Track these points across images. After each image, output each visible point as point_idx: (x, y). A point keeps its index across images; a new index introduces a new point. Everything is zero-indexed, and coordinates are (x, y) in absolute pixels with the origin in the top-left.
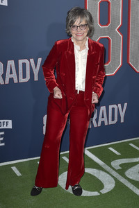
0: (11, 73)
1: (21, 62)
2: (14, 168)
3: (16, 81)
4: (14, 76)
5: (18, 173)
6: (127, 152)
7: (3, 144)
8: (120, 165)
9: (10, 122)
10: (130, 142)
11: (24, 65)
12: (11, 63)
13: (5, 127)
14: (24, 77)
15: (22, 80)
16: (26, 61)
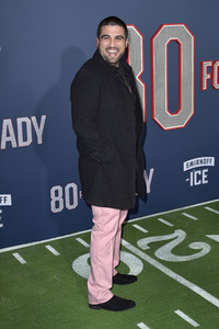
0: (8, 135)
1: (20, 121)
2: (16, 255)
3: (14, 145)
4: (12, 138)
5: (22, 260)
6: (156, 228)
7: (1, 226)
8: (148, 245)
9: (9, 197)
10: (159, 217)
11: (24, 124)
12: (7, 122)
13: (3, 204)
14: (25, 139)
15: (22, 144)
16: (26, 119)
